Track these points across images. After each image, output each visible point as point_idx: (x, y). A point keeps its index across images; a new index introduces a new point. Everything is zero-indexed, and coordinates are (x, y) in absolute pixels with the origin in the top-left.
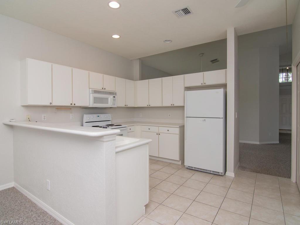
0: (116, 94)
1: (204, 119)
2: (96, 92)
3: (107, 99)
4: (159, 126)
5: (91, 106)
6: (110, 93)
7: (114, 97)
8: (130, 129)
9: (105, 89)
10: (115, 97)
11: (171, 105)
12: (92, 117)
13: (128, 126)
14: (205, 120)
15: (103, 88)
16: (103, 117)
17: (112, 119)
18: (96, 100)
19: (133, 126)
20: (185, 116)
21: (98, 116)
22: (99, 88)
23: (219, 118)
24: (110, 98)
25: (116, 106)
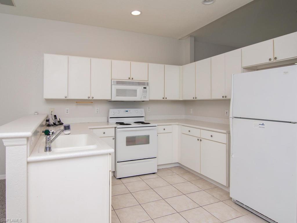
0: (148, 84)
1: (262, 122)
2: (119, 83)
3: (135, 91)
4: (200, 129)
5: (113, 99)
6: (139, 84)
7: (144, 88)
8: (164, 129)
9: (133, 79)
10: (146, 88)
11: (223, 97)
12: (118, 112)
13: (158, 125)
14: (263, 124)
15: (129, 78)
16: (133, 112)
17: (145, 115)
18: (119, 92)
19: (170, 125)
20: (231, 116)
21: (126, 111)
22: (124, 77)
23: (290, 122)
24: (140, 89)
25: (147, 99)
